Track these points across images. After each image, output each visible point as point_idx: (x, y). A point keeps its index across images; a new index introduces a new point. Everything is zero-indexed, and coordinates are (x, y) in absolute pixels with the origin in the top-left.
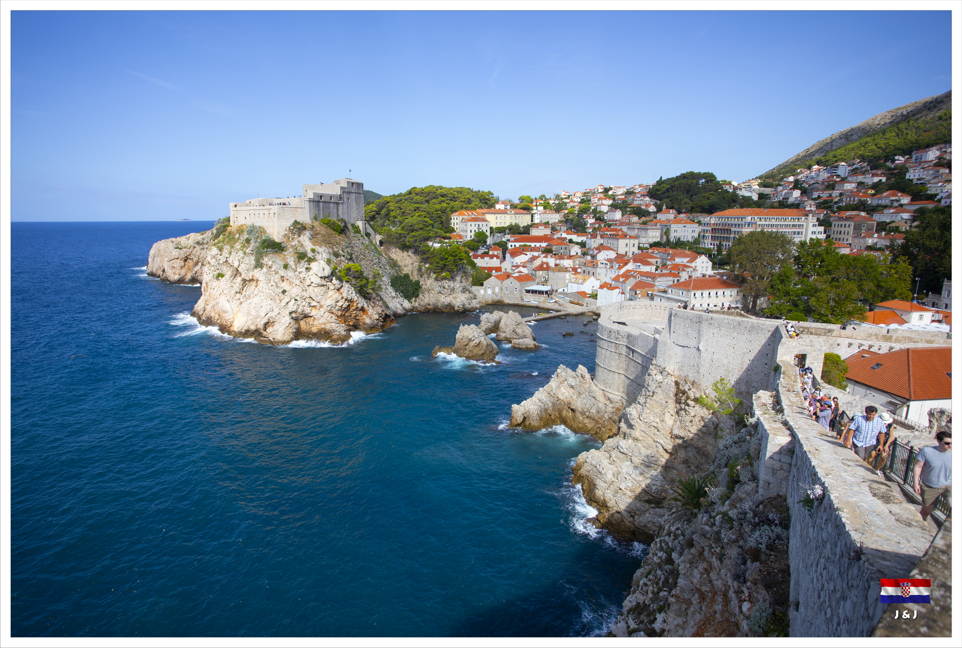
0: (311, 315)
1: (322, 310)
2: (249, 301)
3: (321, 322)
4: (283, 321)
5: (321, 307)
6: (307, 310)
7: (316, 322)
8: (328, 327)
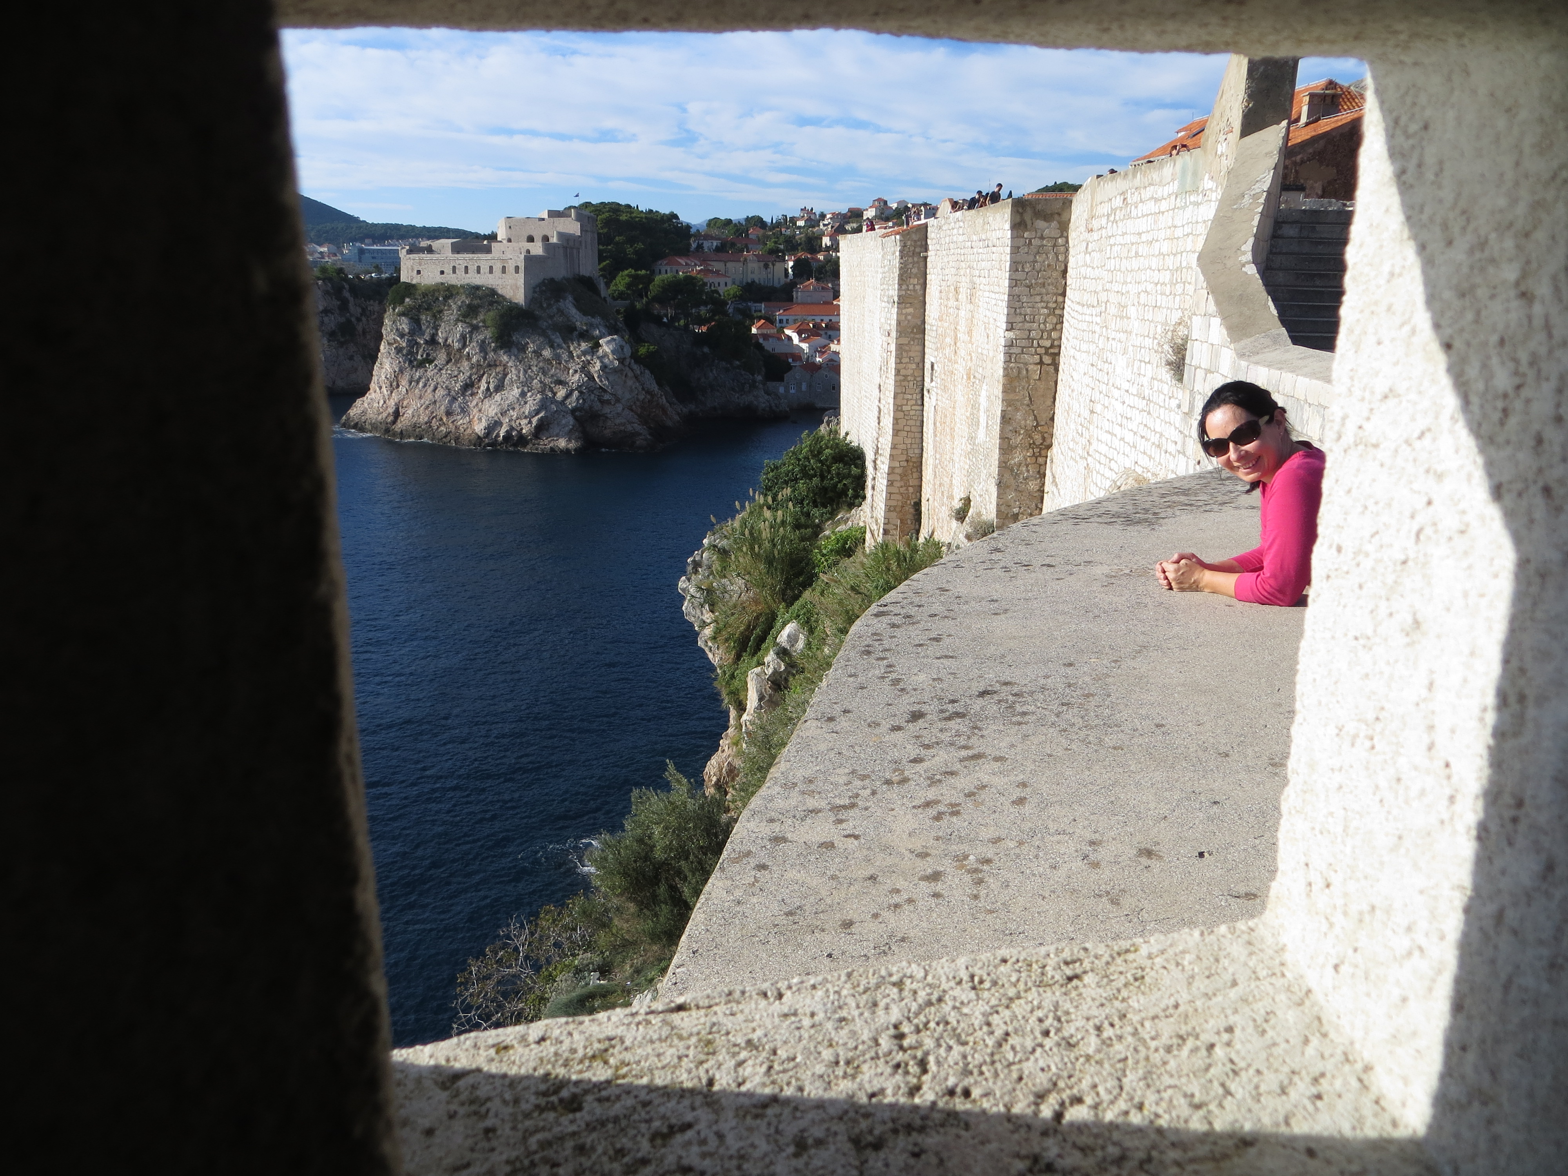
0: (604, 412)
1: (619, 407)
2: (498, 397)
3: (618, 421)
4: (563, 422)
5: (618, 400)
6: (597, 406)
7: (609, 423)
8: (629, 428)
